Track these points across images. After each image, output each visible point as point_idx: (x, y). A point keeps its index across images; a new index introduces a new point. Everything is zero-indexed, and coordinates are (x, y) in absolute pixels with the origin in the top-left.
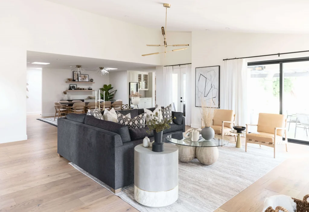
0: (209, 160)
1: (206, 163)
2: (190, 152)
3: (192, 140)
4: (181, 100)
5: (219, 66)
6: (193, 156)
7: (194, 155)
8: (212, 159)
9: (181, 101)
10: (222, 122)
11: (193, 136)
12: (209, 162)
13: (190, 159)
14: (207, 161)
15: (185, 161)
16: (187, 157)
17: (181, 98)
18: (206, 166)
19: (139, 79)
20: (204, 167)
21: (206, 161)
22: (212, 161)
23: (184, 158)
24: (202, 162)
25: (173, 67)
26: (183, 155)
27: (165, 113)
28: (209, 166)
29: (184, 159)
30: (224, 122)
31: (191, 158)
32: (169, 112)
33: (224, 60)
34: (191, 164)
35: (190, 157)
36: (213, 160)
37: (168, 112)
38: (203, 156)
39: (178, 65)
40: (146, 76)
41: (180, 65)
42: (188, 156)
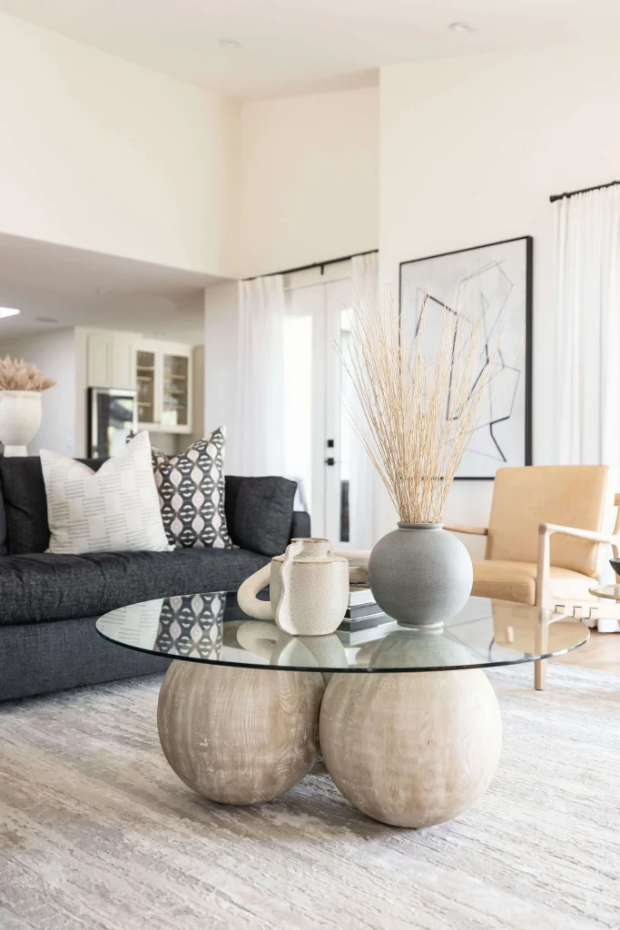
0: (414, 789)
1: (392, 807)
2: (266, 723)
3: (285, 622)
4: (330, 453)
5: (530, 240)
6: (290, 753)
7: (304, 746)
8: (440, 781)
9: (330, 462)
10: (542, 530)
11: (294, 590)
12: (415, 805)
13: (271, 779)
14: (402, 794)
15: (231, 794)
16: (242, 766)
17: (331, 444)
18: (398, 837)
19: (140, 373)
20: (375, 844)
21: (394, 794)
22: (441, 794)
23: (218, 767)
24: (361, 803)
25: (286, 284)
26: (209, 749)
27: (176, 477)
28: (424, 832)
29: (221, 780)
30: (552, 528)
31: (281, 770)
32: (206, 474)
33: (553, 199)
34: (281, 819)
35: (269, 758)
36: (449, 788)
37: (197, 475)
38: (373, 751)
39: (314, 266)
40: (179, 364)
41: (322, 265)
42: (249, 757)
